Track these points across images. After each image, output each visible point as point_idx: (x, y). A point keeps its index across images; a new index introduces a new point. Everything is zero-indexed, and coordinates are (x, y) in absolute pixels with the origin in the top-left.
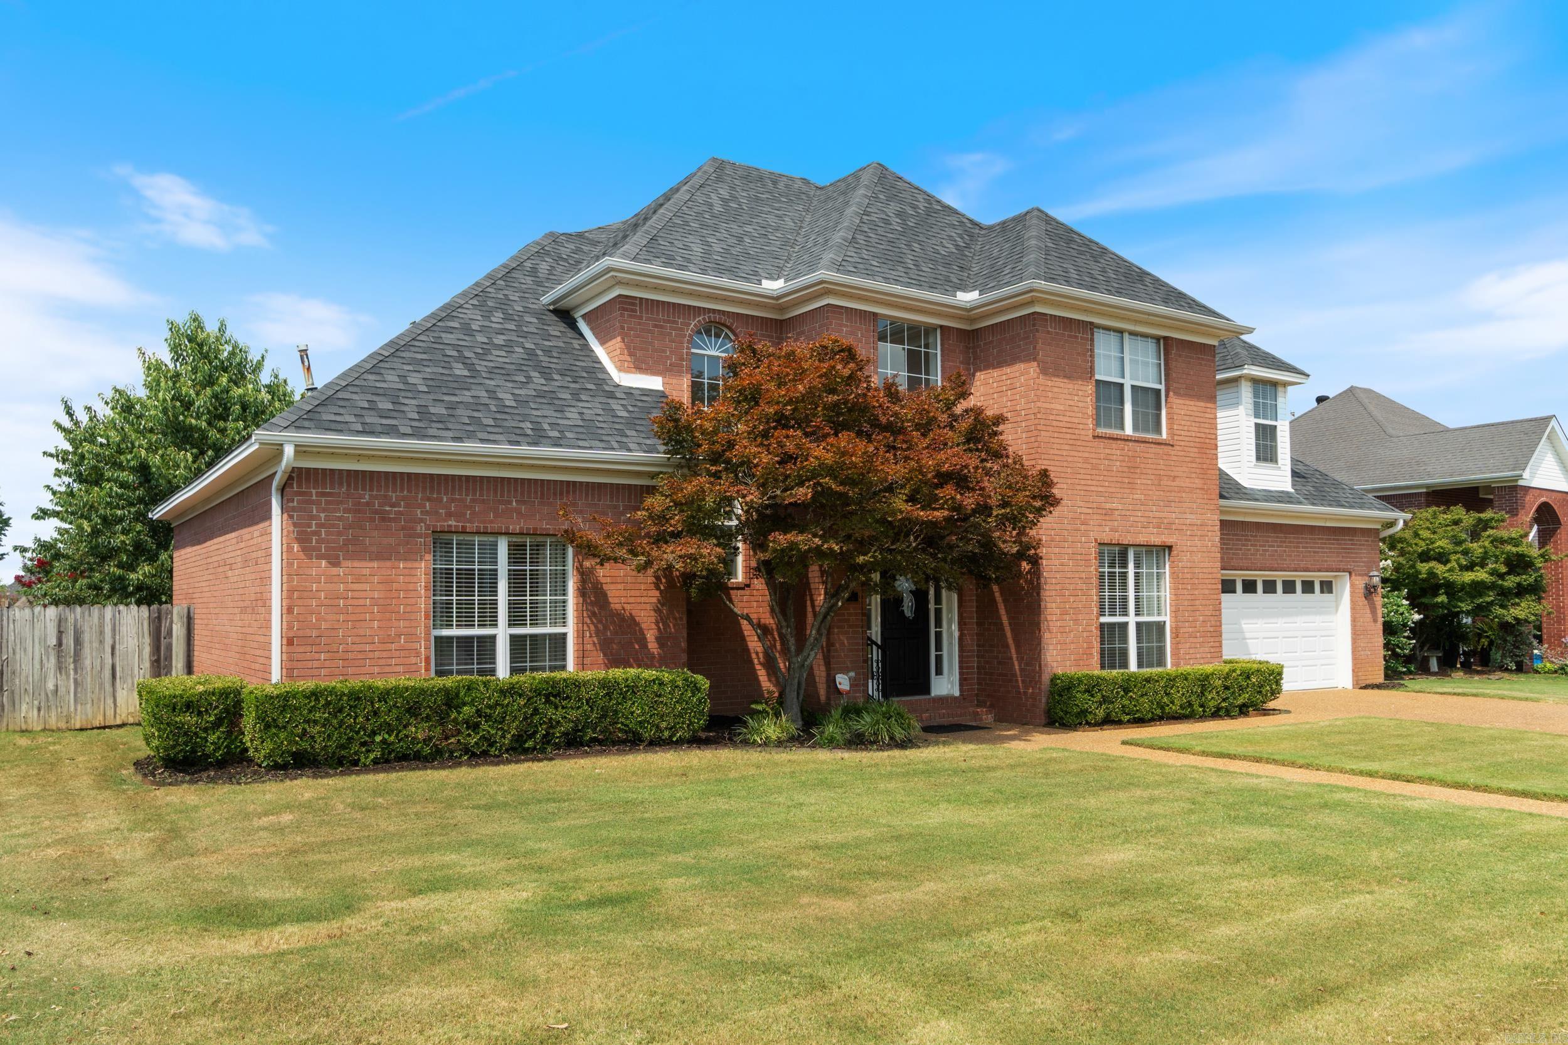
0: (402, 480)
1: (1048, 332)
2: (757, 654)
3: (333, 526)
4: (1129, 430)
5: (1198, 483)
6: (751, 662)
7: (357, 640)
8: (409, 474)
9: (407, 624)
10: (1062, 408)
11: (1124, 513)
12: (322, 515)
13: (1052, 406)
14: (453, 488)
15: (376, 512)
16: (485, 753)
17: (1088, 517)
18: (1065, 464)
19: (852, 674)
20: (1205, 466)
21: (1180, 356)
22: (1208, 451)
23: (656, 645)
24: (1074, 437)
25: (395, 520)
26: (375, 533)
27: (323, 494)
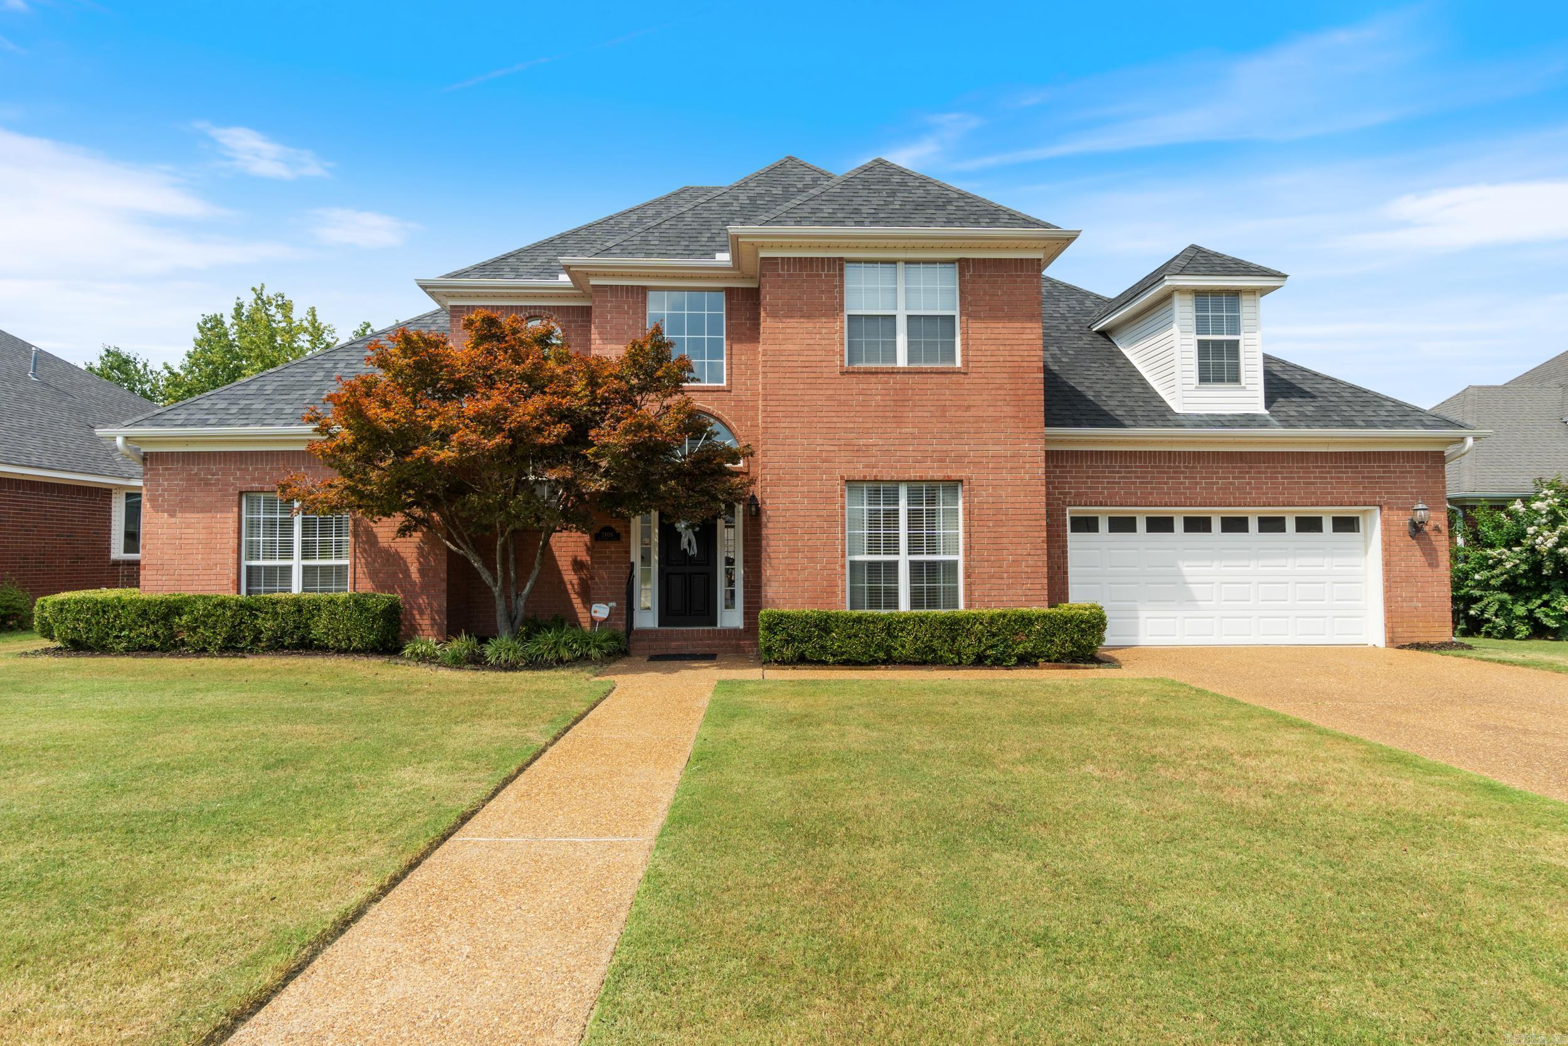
0: (220, 456)
1: (779, 275)
2: (573, 585)
3: (172, 490)
4: (902, 361)
5: (1008, 410)
6: (566, 591)
7: (187, 567)
8: (224, 452)
9: (221, 556)
10: (796, 348)
11: (885, 448)
12: (166, 483)
13: (783, 347)
14: (257, 460)
15: (201, 480)
16: (204, 650)
17: (832, 454)
18: (801, 403)
19: (613, 604)
20: (1020, 392)
21: (980, 276)
22: (1026, 376)
23: (418, 575)
24: (813, 375)
25: (214, 484)
26: (199, 494)
27: (166, 469)
